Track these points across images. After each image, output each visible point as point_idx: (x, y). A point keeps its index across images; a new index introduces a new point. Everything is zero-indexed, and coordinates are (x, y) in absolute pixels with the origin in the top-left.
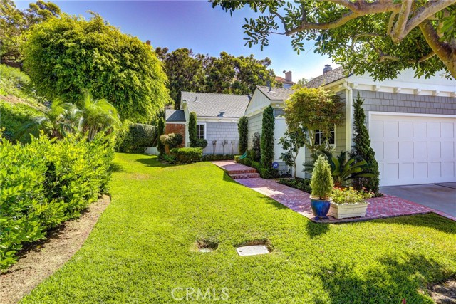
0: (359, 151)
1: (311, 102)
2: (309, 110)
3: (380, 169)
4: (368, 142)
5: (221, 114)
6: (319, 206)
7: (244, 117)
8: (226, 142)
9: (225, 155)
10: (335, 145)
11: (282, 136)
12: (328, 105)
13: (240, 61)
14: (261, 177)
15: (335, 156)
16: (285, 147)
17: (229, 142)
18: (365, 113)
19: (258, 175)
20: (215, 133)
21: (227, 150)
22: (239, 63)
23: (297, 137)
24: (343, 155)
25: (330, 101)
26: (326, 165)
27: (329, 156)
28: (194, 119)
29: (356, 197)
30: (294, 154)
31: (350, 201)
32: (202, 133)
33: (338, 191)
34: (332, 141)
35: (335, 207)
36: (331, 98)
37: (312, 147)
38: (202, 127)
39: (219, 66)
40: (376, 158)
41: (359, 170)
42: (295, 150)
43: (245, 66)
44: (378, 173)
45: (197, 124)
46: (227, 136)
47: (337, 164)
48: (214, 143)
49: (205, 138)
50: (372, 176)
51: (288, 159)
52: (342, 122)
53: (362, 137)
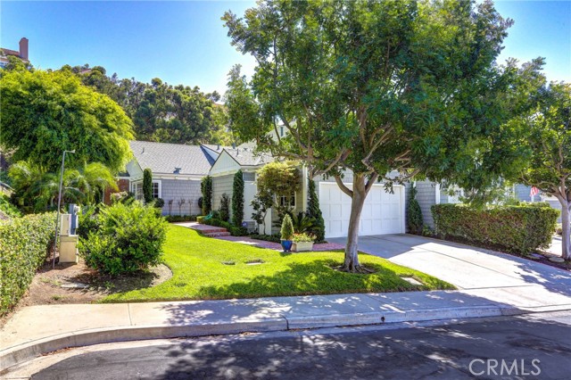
0: (311, 211)
1: (278, 175)
2: (276, 181)
3: (325, 224)
4: (318, 205)
5: (177, 171)
6: (286, 244)
7: (208, 177)
8: (183, 202)
9: (182, 215)
10: (295, 207)
11: (253, 199)
12: (290, 177)
13: (180, 93)
14: (232, 235)
15: (295, 215)
16: (255, 208)
17: (186, 202)
18: (316, 183)
19: (229, 233)
20: (170, 191)
21: (184, 211)
22: (179, 96)
23: (266, 200)
24: (301, 214)
25: (291, 174)
26: (290, 220)
27: (291, 215)
28: (150, 177)
29: (307, 239)
30: (263, 214)
31: (303, 241)
32: (157, 191)
33: (296, 235)
34: (293, 204)
35: (295, 245)
36: (292, 171)
37: (278, 209)
38: (156, 185)
39: (151, 98)
40: (323, 216)
41: (310, 224)
42: (264, 210)
43: (187, 100)
44: (324, 227)
45: (153, 181)
46: (185, 195)
47: (296, 221)
48: (170, 202)
49: (160, 197)
50: (319, 228)
51: (258, 218)
52: (300, 190)
53: (313, 201)
